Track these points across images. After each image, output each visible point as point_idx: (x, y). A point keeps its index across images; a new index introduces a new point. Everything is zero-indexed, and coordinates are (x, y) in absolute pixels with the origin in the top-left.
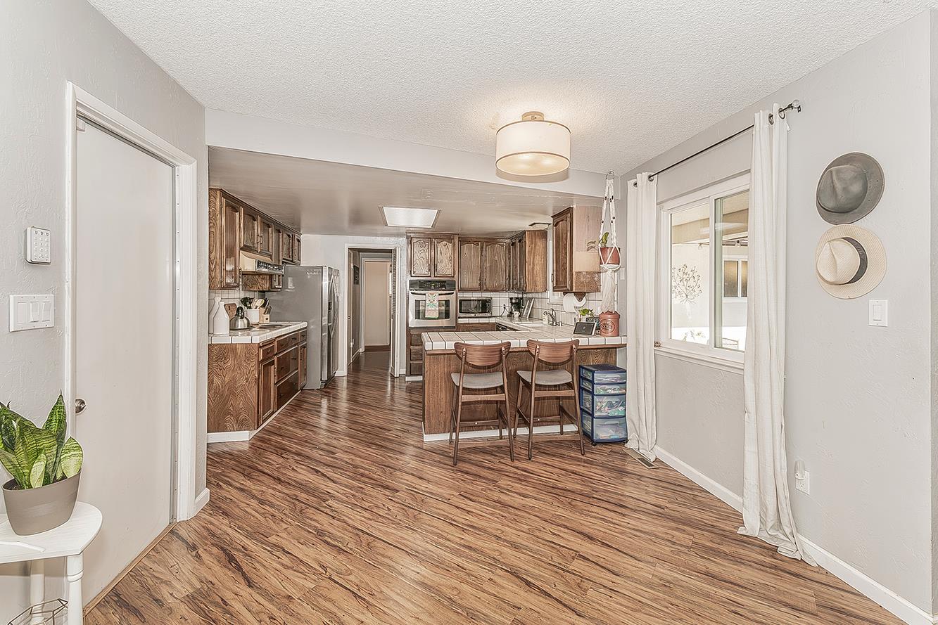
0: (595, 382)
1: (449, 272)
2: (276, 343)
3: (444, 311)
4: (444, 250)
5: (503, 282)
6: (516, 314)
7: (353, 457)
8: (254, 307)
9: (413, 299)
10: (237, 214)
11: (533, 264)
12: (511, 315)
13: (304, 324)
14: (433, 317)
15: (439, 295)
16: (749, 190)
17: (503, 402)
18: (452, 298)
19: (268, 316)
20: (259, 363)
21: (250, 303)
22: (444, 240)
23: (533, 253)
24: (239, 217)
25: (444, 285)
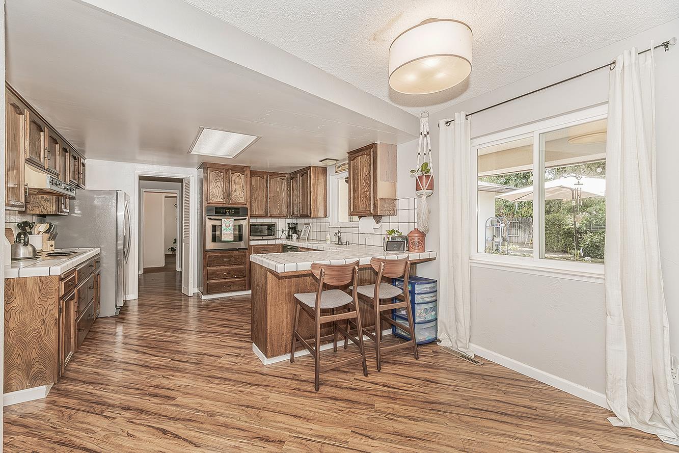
0: (416, 292)
1: (242, 200)
2: (76, 274)
3: (238, 235)
4: (237, 180)
5: (284, 210)
6: (295, 236)
7: (199, 400)
8: (36, 232)
9: (209, 224)
10: (22, 117)
11: (317, 194)
12: (289, 237)
13: (97, 250)
14: (228, 240)
15: (235, 220)
16: (607, 118)
17: (355, 319)
18: (244, 223)
19: (53, 242)
20: (60, 299)
21: (31, 228)
22: (237, 171)
23: (316, 185)
24: (23, 121)
25: (237, 211)
